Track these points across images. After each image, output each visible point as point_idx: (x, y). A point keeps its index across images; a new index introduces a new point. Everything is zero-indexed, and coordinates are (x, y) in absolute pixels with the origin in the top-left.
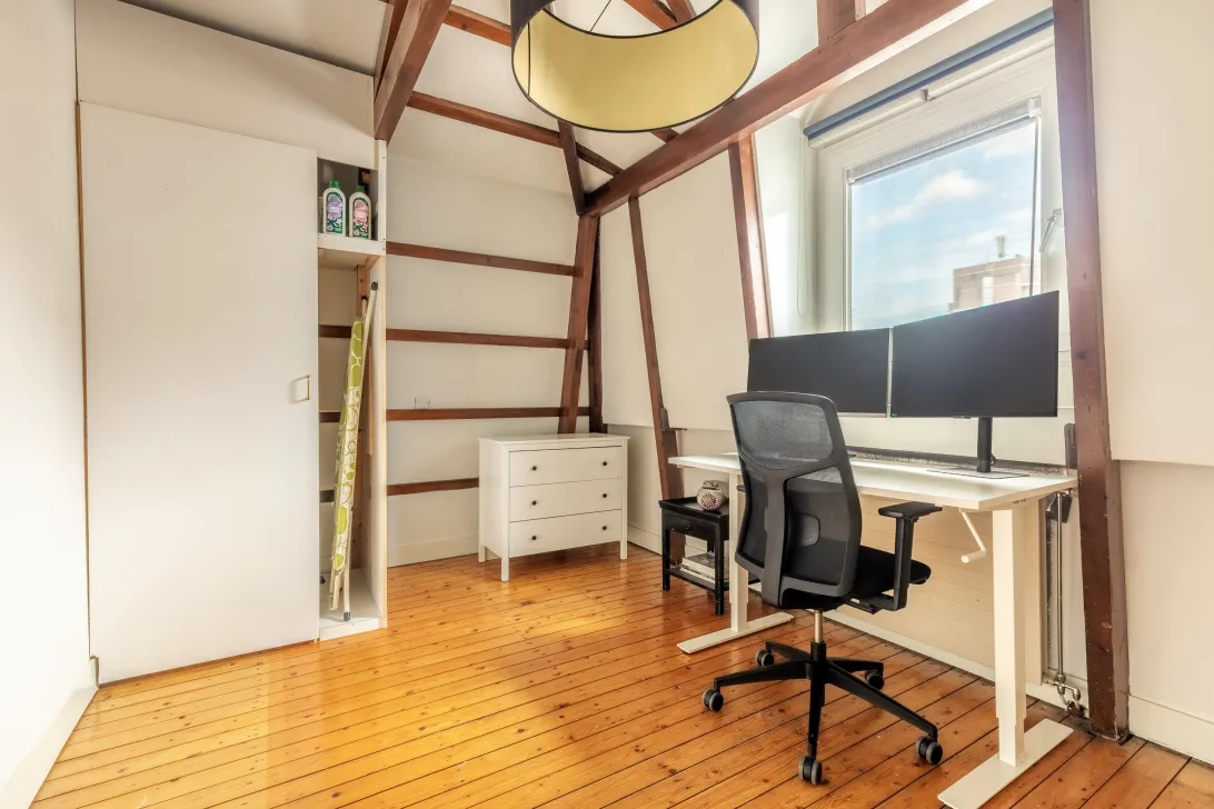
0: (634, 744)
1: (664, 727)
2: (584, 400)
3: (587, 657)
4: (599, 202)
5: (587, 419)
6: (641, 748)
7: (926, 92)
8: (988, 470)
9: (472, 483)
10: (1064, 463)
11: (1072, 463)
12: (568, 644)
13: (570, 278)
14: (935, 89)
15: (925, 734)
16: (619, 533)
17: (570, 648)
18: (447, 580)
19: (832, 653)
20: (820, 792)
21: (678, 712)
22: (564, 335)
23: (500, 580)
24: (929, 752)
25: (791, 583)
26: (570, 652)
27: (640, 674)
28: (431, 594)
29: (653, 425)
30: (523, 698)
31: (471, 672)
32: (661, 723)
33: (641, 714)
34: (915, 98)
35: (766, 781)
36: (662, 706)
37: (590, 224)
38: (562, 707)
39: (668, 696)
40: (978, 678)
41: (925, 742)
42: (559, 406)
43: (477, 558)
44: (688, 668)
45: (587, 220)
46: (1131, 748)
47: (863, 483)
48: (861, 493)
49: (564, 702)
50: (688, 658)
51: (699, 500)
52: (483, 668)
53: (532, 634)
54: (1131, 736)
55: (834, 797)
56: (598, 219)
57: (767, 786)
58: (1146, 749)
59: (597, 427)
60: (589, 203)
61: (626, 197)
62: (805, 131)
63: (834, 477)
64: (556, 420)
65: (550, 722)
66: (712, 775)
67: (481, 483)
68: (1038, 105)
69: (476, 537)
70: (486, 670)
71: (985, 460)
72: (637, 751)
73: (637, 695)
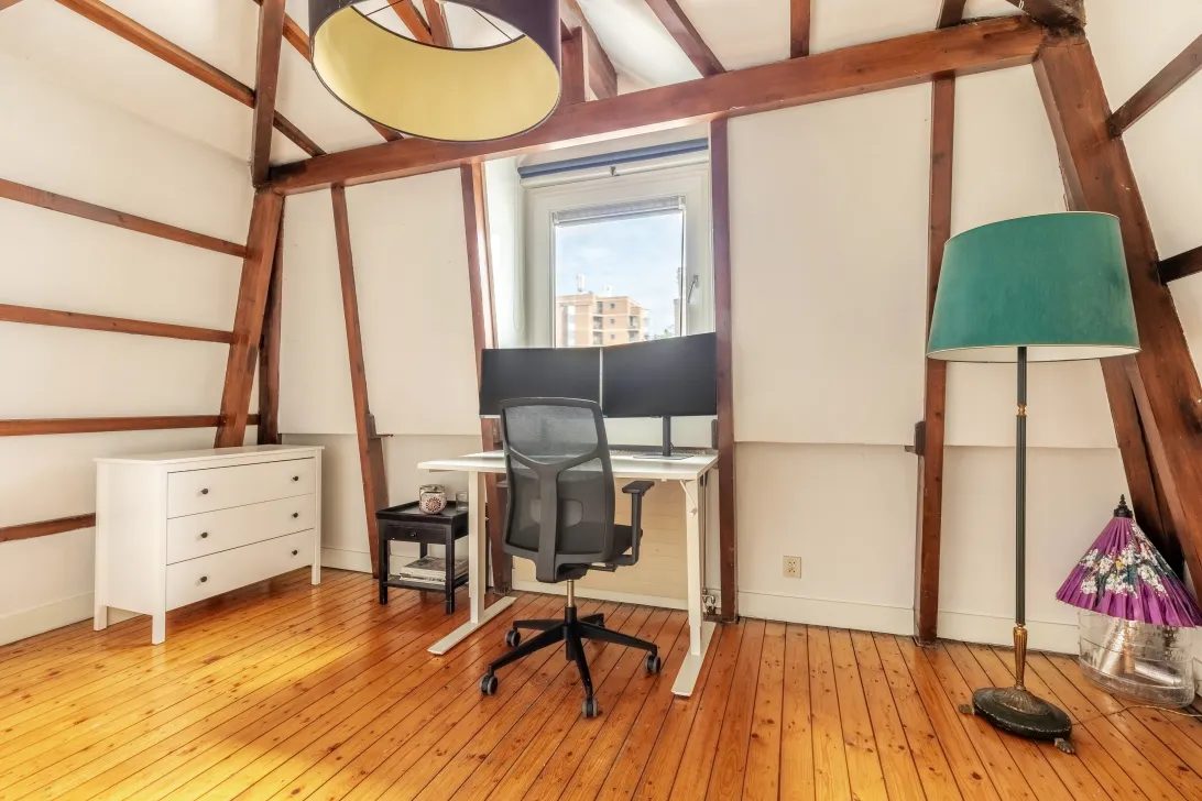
0: (434, 749)
1: (454, 725)
2: (254, 407)
3: (333, 692)
4: (290, 180)
5: (255, 428)
6: (442, 751)
7: (613, 169)
8: (669, 455)
9: (88, 520)
10: (710, 446)
11: (715, 446)
12: (299, 687)
13: (240, 261)
14: (621, 169)
15: (650, 653)
16: (312, 557)
17: (306, 690)
18: (48, 666)
19: (581, 614)
20: (599, 722)
21: (460, 707)
22: (229, 327)
23: (150, 644)
24: (655, 664)
25: (563, 559)
26: (307, 694)
27: (403, 688)
28: (29, 691)
29: (355, 432)
30: (275, 759)
31: (176, 760)
32: (449, 722)
33: (424, 724)
34: (605, 171)
35: (560, 730)
36: (441, 709)
37: (273, 203)
38: (333, 749)
39: (441, 698)
40: (655, 608)
41: (651, 658)
42: (218, 414)
43: (92, 625)
44: (447, 667)
45: (269, 197)
46: (741, 625)
47: (616, 469)
48: (615, 476)
49: (332, 745)
50: (441, 660)
51: (423, 505)
52: (194, 749)
53: (242, 690)
54: (739, 618)
55: (610, 720)
56: (282, 196)
57: (562, 734)
58: (749, 622)
59: (269, 436)
60: (271, 177)
61: (329, 184)
62: (520, 170)
63: (595, 467)
64: (212, 431)
65: (326, 770)
66: (517, 744)
67: (99, 520)
68: (683, 202)
69: (91, 598)
70: (199, 750)
71: (668, 449)
72: (439, 755)
73: (411, 708)
